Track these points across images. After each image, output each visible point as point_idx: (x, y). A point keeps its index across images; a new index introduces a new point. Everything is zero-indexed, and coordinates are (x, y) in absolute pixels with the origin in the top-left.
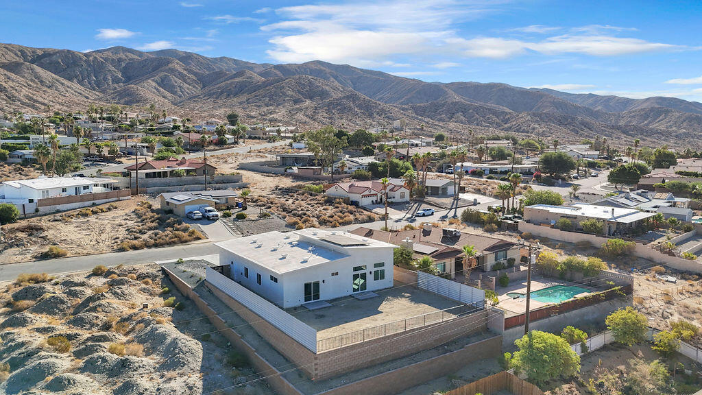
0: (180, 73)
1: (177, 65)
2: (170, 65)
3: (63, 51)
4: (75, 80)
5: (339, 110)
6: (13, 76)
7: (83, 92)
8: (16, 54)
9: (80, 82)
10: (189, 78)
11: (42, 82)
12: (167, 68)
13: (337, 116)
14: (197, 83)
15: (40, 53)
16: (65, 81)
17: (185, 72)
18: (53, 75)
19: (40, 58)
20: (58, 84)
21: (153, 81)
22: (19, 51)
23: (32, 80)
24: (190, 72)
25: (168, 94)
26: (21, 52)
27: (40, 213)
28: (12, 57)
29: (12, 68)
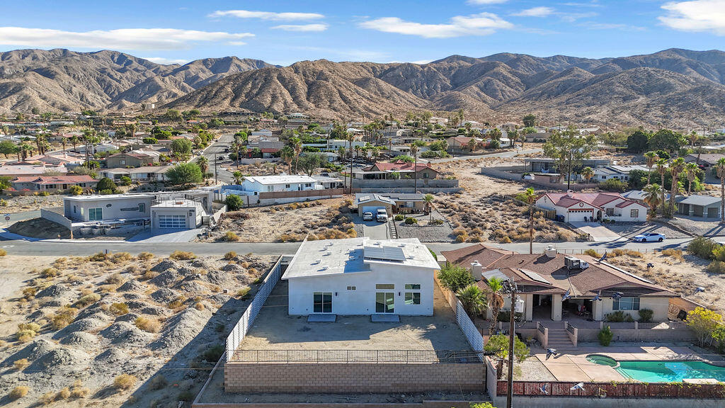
0: (504, 76)
1: (503, 69)
2: (495, 70)
3: (404, 64)
4: (411, 91)
5: (679, 106)
6: (360, 89)
7: (414, 101)
8: (368, 71)
9: (415, 92)
10: (513, 81)
11: (383, 94)
12: (492, 72)
13: (676, 114)
14: (520, 85)
15: (387, 68)
16: (401, 92)
17: (509, 75)
18: (393, 87)
19: (386, 72)
20: (395, 96)
21: (477, 86)
22: (371, 68)
23: (376, 93)
24: (515, 74)
25: (489, 98)
26: (373, 68)
27: (261, 204)
28: (365, 73)
29: (362, 83)
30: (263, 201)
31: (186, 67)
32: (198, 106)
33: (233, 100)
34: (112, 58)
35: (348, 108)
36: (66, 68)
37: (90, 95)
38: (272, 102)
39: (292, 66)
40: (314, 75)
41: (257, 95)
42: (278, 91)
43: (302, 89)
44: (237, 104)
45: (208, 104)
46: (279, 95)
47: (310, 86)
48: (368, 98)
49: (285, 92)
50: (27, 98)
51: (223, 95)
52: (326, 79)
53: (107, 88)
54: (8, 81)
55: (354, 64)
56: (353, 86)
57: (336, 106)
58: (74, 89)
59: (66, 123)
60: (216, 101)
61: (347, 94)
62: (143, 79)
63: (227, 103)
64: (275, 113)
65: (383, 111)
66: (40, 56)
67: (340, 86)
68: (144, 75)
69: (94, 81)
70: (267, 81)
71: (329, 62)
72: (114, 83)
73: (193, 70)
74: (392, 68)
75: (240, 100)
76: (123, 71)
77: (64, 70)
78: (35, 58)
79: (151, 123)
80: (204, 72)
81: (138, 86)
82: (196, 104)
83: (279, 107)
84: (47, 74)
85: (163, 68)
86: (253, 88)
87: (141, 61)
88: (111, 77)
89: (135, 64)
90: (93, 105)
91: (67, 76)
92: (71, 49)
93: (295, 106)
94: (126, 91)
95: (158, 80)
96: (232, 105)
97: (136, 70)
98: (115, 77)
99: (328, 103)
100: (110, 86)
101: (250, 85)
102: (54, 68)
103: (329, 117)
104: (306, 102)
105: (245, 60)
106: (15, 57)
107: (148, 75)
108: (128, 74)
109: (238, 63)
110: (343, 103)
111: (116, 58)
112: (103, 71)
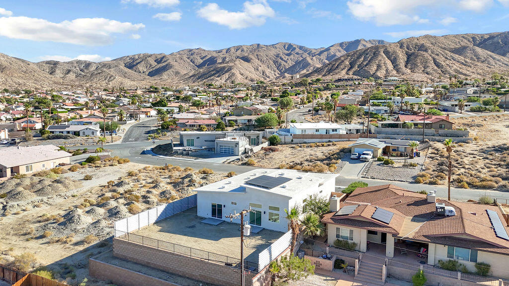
3: (504, 33)
6: (456, 56)
8: (469, 41)
11: (478, 58)
15: (486, 37)
16: (497, 57)
18: (489, 53)
19: (486, 40)
20: (491, 60)
22: (472, 38)
23: (472, 59)
26: (473, 38)
27: (294, 142)
28: (465, 43)
29: (460, 51)
30: (295, 140)
31: (328, 49)
32: (324, 75)
33: (349, 70)
34: (284, 47)
35: (440, 72)
36: (257, 55)
37: (268, 71)
38: (377, 70)
39: (398, 42)
40: (415, 48)
41: (366, 65)
42: (383, 62)
43: (402, 58)
44: (351, 73)
45: (331, 74)
46: (383, 64)
47: (409, 56)
48: (462, 63)
49: (389, 62)
50: (233, 74)
51: (342, 67)
52: (426, 51)
53: (278, 67)
54: (226, 65)
55: (455, 36)
56: (449, 54)
57: (429, 70)
58: (260, 68)
59: (242, 89)
60: (337, 71)
61: (441, 60)
62: (301, 59)
63: (344, 72)
64: (377, 78)
65: (473, 72)
66: (245, 49)
67: (437, 55)
68: (301, 56)
69: (272, 62)
70: (376, 54)
71: (432, 37)
72: (283, 63)
73: (332, 51)
74: (492, 37)
75: (354, 69)
76: (289, 55)
77: (256, 57)
78: (242, 50)
79: (290, 88)
80: (340, 51)
81: (298, 63)
82: (323, 74)
83: (381, 74)
84: (246, 59)
85: (314, 51)
86: (364, 60)
87: (301, 48)
88: (282, 59)
89: (297, 50)
90: (269, 77)
91: (257, 60)
92: (261, 44)
93: (395, 72)
94: (289, 68)
95: (309, 59)
96: (347, 74)
97: (297, 54)
98: (284, 59)
99: (423, 69)
100: (280, 65)
101: (362, 59)
102: (251, 56)
103: (420, 79)
104: (404, 68)
105: (370, 41)
106: (233, 50)
107: (304, 56)
108: (292, 57)
109: (364, 43)
110: (436, 68)
111: (286, 47)
112: (278, 56)
